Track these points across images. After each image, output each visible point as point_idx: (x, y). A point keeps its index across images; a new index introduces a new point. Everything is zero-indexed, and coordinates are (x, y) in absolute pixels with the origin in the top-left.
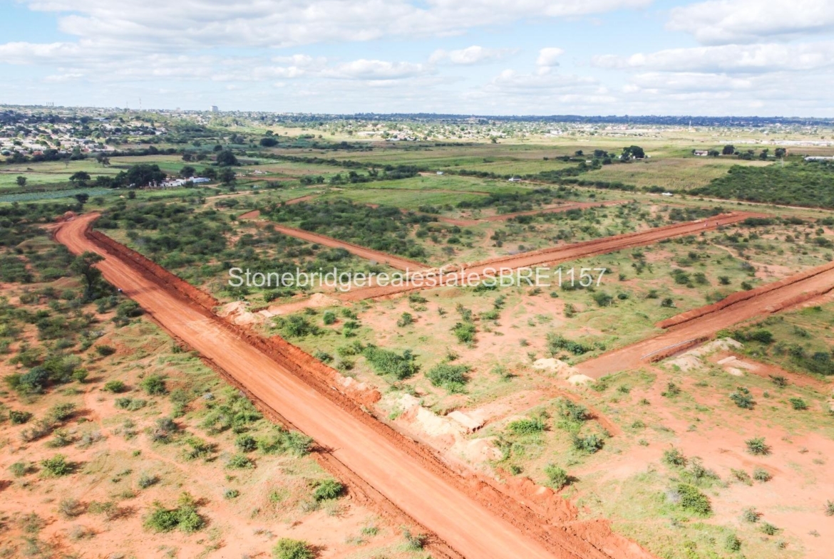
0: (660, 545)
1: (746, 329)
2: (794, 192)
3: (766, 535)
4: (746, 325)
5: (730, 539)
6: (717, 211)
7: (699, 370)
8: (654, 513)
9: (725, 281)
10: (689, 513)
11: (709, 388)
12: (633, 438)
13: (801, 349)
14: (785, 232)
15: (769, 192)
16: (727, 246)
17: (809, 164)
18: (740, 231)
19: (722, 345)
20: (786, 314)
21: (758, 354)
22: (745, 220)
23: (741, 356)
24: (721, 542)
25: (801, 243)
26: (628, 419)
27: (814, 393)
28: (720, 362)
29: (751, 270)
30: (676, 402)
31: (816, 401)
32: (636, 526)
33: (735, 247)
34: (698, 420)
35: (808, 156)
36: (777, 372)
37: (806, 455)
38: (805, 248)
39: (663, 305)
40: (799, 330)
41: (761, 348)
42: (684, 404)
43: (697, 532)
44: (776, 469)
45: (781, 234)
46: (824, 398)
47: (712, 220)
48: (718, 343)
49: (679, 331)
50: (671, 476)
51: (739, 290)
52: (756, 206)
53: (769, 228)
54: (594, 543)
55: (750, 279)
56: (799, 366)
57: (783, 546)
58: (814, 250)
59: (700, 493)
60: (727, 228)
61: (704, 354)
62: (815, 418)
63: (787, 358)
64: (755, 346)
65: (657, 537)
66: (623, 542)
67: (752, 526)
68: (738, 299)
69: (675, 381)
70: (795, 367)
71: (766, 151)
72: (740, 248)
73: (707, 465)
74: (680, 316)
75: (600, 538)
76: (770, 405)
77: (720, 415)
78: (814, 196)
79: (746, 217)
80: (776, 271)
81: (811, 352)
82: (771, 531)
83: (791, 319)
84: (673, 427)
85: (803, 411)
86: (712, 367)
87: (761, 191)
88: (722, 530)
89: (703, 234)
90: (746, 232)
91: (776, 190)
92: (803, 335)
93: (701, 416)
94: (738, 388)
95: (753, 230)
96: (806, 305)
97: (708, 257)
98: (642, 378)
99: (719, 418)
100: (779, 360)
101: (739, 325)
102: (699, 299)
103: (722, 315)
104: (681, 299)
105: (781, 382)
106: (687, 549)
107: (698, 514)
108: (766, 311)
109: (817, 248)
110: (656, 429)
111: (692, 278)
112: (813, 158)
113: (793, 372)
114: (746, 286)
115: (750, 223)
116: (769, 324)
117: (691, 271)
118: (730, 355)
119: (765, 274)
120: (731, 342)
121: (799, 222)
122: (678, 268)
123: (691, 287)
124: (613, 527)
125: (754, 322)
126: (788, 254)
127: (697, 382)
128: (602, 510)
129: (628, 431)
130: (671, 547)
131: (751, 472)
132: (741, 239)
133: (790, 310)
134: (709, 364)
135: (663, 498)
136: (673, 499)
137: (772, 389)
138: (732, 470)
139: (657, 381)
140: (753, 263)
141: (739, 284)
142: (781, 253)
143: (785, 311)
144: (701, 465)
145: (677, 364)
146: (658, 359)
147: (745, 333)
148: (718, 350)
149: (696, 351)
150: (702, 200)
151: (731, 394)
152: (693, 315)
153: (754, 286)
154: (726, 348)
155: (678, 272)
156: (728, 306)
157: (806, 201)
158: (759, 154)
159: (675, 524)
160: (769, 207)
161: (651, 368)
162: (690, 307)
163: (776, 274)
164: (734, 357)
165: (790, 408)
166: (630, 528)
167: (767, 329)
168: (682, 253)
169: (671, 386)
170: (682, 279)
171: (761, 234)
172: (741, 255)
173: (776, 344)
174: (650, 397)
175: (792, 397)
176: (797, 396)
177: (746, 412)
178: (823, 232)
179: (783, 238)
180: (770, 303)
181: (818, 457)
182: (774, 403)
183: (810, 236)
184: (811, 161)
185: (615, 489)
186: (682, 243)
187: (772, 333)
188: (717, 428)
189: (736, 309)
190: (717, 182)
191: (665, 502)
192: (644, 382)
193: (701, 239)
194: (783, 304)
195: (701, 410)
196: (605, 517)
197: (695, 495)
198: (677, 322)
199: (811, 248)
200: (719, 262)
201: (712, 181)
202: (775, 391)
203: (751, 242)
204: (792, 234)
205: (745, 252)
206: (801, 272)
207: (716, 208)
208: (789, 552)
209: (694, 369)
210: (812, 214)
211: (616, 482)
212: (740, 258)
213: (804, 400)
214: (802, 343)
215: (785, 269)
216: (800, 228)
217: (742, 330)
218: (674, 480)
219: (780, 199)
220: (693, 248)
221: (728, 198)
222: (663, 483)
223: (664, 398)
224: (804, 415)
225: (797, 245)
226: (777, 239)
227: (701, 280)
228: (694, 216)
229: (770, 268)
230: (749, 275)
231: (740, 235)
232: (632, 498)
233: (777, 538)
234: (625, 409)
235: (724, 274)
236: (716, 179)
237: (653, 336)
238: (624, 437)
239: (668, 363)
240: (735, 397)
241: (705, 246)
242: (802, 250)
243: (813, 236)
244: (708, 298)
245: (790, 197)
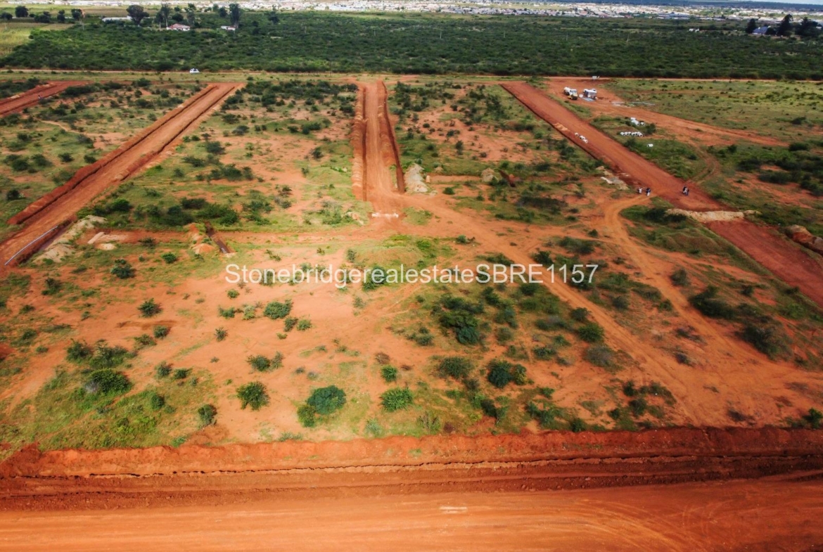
0: (95, 438)
1: (104, 202)
2: (103, 56)
3: (181, 380)
4: (102, 198)
5: (154, 398)
6: (33, 83)
7: (72, 257)
8: (79, 412)
9: (66, 158)
10: (112, 396)
11: (89, 271)
12: (28, 350)
13: (156, 208)
14: (109, 98)
15: (80, 57)
16: (56, 121)
17: (108, 26)
18: (65, 103)
19: (86, 224)
20: (134, 179)
21: (121, 223)
22: (66, 90)
23: (107, 229)
24: (147, 404)
25: (126, 107)
26: (15, 333)
27: (178, 245)
28: (91, 242)
29: (88, 142)
30: (60, 296)
31: (183, 251)
32: (65, 434)
33: (65, 120)
34: (89, 305)
35: (104, 17)
36: (144, 235)
37: (189, 300)
38: (130, 112)
39: (9, 199)
40: (150, 191)
41: (123, 217)
42: (70, 295)
43: (125, 408)
44: (171, 321)
45: (105, 101)
46: (187, 247)
47: (31, 94)
48: (82, 223)
49: (37, 223)
50: (82, 369)
51: (84, 164)
52: (72, 74)
53: (92, 95)
54: (27, 474)
55: (90, 151)
56: (160, 224)
57: (195, 382)
58: (139, 113)
59: (115, 372)
60: (50, 101)
61: (72, 238)
62: (186, 265)
63: (148, 219)
64: (117, 217)
65: (90, 433)
66: (58, 455)
67: (167, 379)
68: (86, 175)
69: (52, 275)
70: (158, 226)
71: (62, 12)
72: (71, 121)
73: (112, 343)
74: (33, 206)
75: (32, 465)
76: (148, 267)
77: (108, 293)
78: (122, 58)
79: (65, 87)
80: (113, 139)
81: (165, 208)
82: (183, 374)
83: (139, 182)
84: (67, 321)
85: (175, 263)
86: (84, 249)
87: (71, 57)
88: (145, 394)
89: (26, 111)
90: (71, 103)
91: (85, 55)
92: (154, 195)
93: (90, 300)
94: (116, 262)
95: (77, 100)
96: (148, 166)
97: (40, 135)
98: (16, 284)
99: (107, 295)
100: (142, 223)
101: (96, 200)
102: (46, 183)
103: (77, 194)
104: (28, 188)
105: (150, 244)
106: (121, 428)
107: (120, 392)
108: (116, 181)
109: (140, 110)
110: (49, 331)
111: (31, 162)
112: (109, 19)
113: (156, 231)
114: (89, 159)
115: (72, 93)
116: (123, 192)
117: (27, 153)
118: (97, 232)
119: (103, 143)
120: (94, 219)
121: (117, 86)
122: (11, 153)
123: (32, 171)
124: (42, 447)
125: (109, 194)
126: (118, 120)
127: (75, 268)
128: (22, 437)
129: (21, 345)
130: (106, 434)
131: (150, 333)
132: (68, 111)
133: (137, 174)
134: (80, 247)
135: (83, 393)
136: (92, 391)
137: (144, 253)
138: (136, 339)
139: (32, 281)
140: (89, 135)
141: (82, 158)
142: (111, 119)
143: (132, 176)
144: (108, 346)
145: (48, 258)
146: (25, 259)
147: (104, 206)
148: (84, 230)
149: (63, 238)
150: (11, 72)
151: (111, 269)
152: (46, 202)
153: (97, 158)
154: (91, 226)
155: (12, 158)
156: (79, 183)
157: (116, 64)
158: (56, 17)
159: (102, 412)
160: (85, 74)
161: (21, 271)
162: (40, 193)
163: (113, 142)
164: (101, 233)
165: (164, 264)
166: (60, 438)
167: (123, 198)
168: (10, 136)
169: (50, 282)
170: (20, 165)
171: (87, 103)
172: (74, 128)
173: (134, 210)
174: (31, 300)
175: (163, 254)
176: (167, 251)
177: (131, 281)
178: (141, 94)
179: (108, 105)
180: (117, 172)
181: (198, 297)
182: (150, 264)
183: (131, 99)
184: (108, 22)
185: (28, 409)
186: (5, 124)
187: (128, 200)
188: (108, 306)
189: (88, 184)
190: (21, 50)
191: (85, 396)
192: (18, 288)
193: (25, 117)
194: (128, 170)
195: (88, 295)
196: (28, 443)
197: (112, 377)
198: (31, 213)
199: (135, 110)
200: (54, 140)
201: (15, 49)
202: (148, 253)
203: (79, 113)
204: (115, 99)
205: (76, 124)
206: (134, 135)
207: (30, 80)
208: (202, 385)
209: (67, 257)
210: (126, 77)
211: (28, 402)
212: (73, 131)
213: (173, 253)
214: (155, 202)
215: (119, 135)
216: (120, 92)
217: (100, 204)
218: (86, 372)
219: (93, 64)
220: (20, 129)
221: (39, 67)
222: (77, 380)
223: (46, 297)
224: (177, 266)
225: (123, 109)
226: (102, 106)
227: (42, 162)
228: (8, 91)
229: (106, 136)
230: (89, 148)
231: (66, 107)
232: (51, 409)
233: (190, 378)
234: (7, 324)
235: (63, 151)
236: (19, 47)
237: (10, 235)
238: (18, 354)
239: (39, 258)
240: (116, 271)
241: (33, 124)
242: (129, 114)
243: (134, 99)
244: (56, 180)
245: (101, 62)
